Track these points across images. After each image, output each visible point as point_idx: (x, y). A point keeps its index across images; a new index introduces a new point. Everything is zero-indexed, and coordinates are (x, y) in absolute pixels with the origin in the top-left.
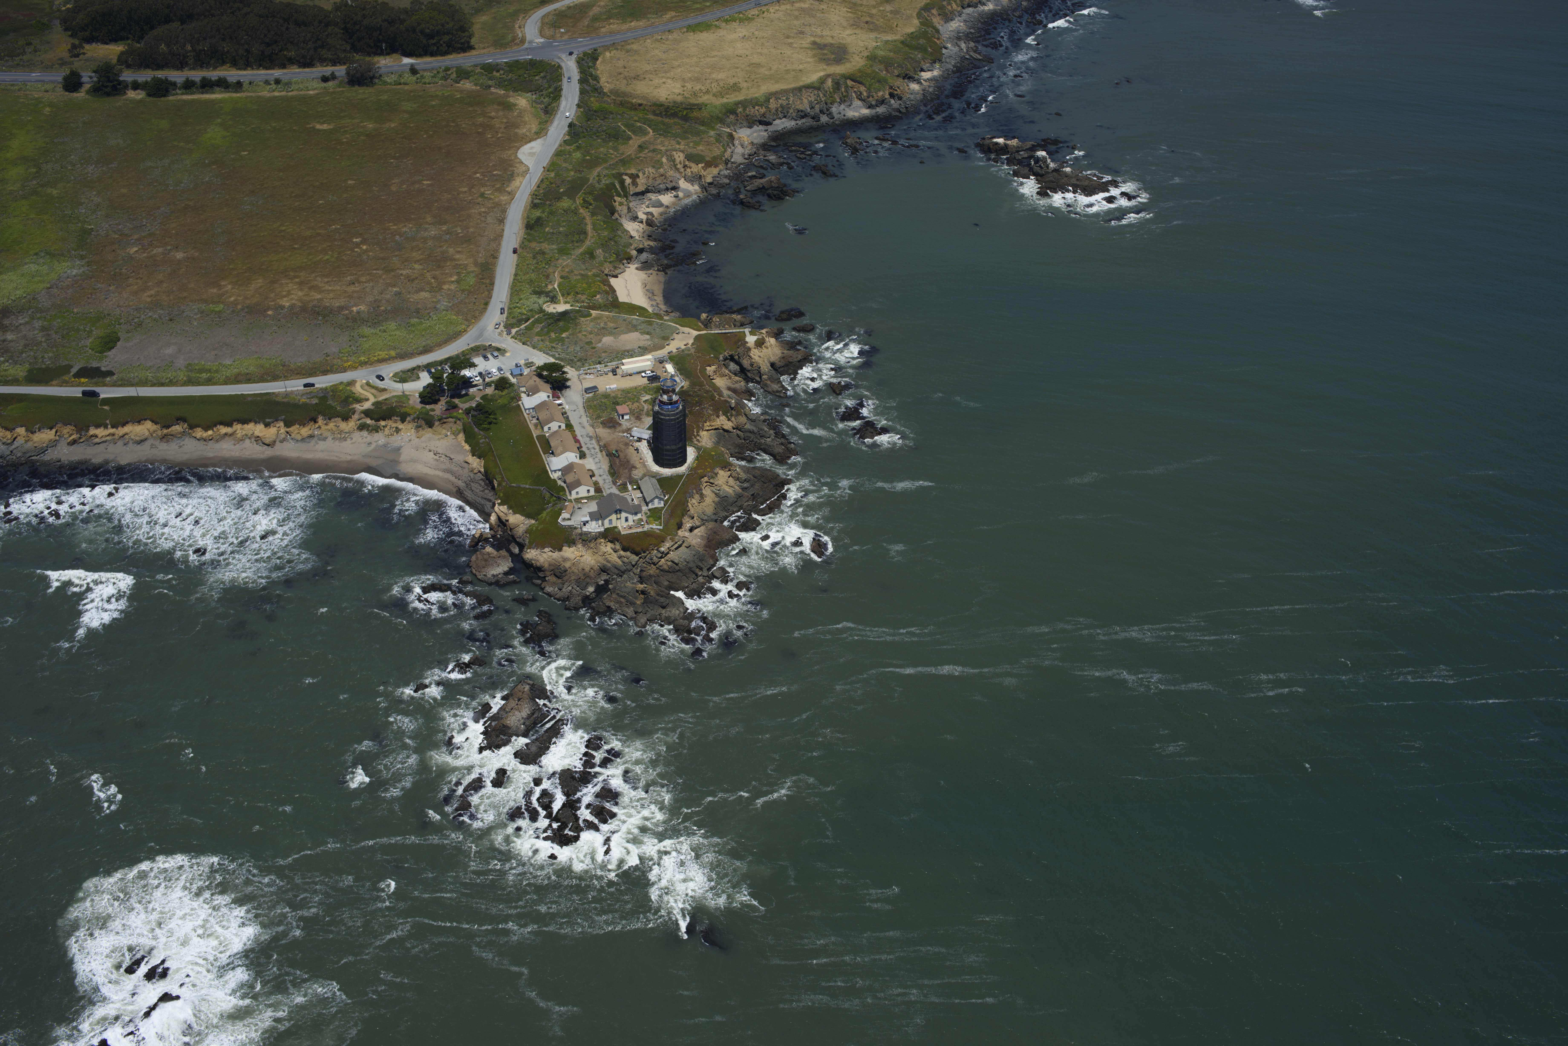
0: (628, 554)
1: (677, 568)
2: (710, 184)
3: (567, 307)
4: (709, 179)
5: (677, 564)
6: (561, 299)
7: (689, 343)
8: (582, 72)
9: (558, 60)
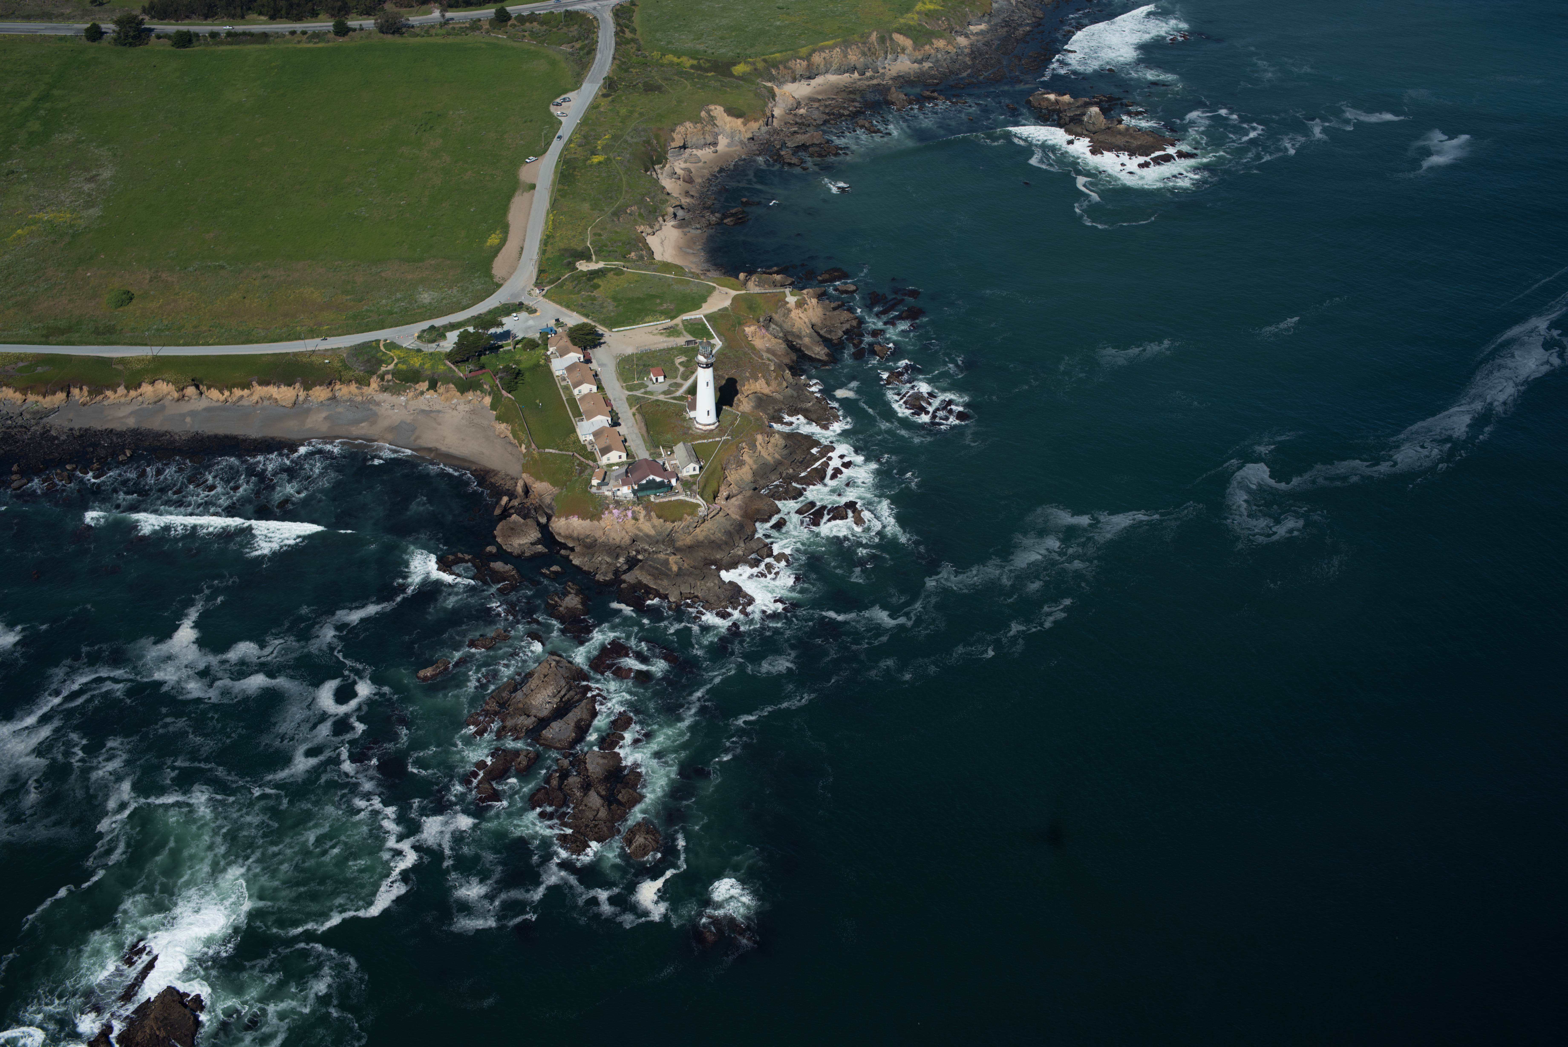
0: (661, 523)
1: (712, 539)
2: (749, 139)
3: (601, 265)
4: (749, 135)
5: (712, 535)
6: (594, 257)
7: (727, 303)
8: (618, 24)
9: (593, 12)
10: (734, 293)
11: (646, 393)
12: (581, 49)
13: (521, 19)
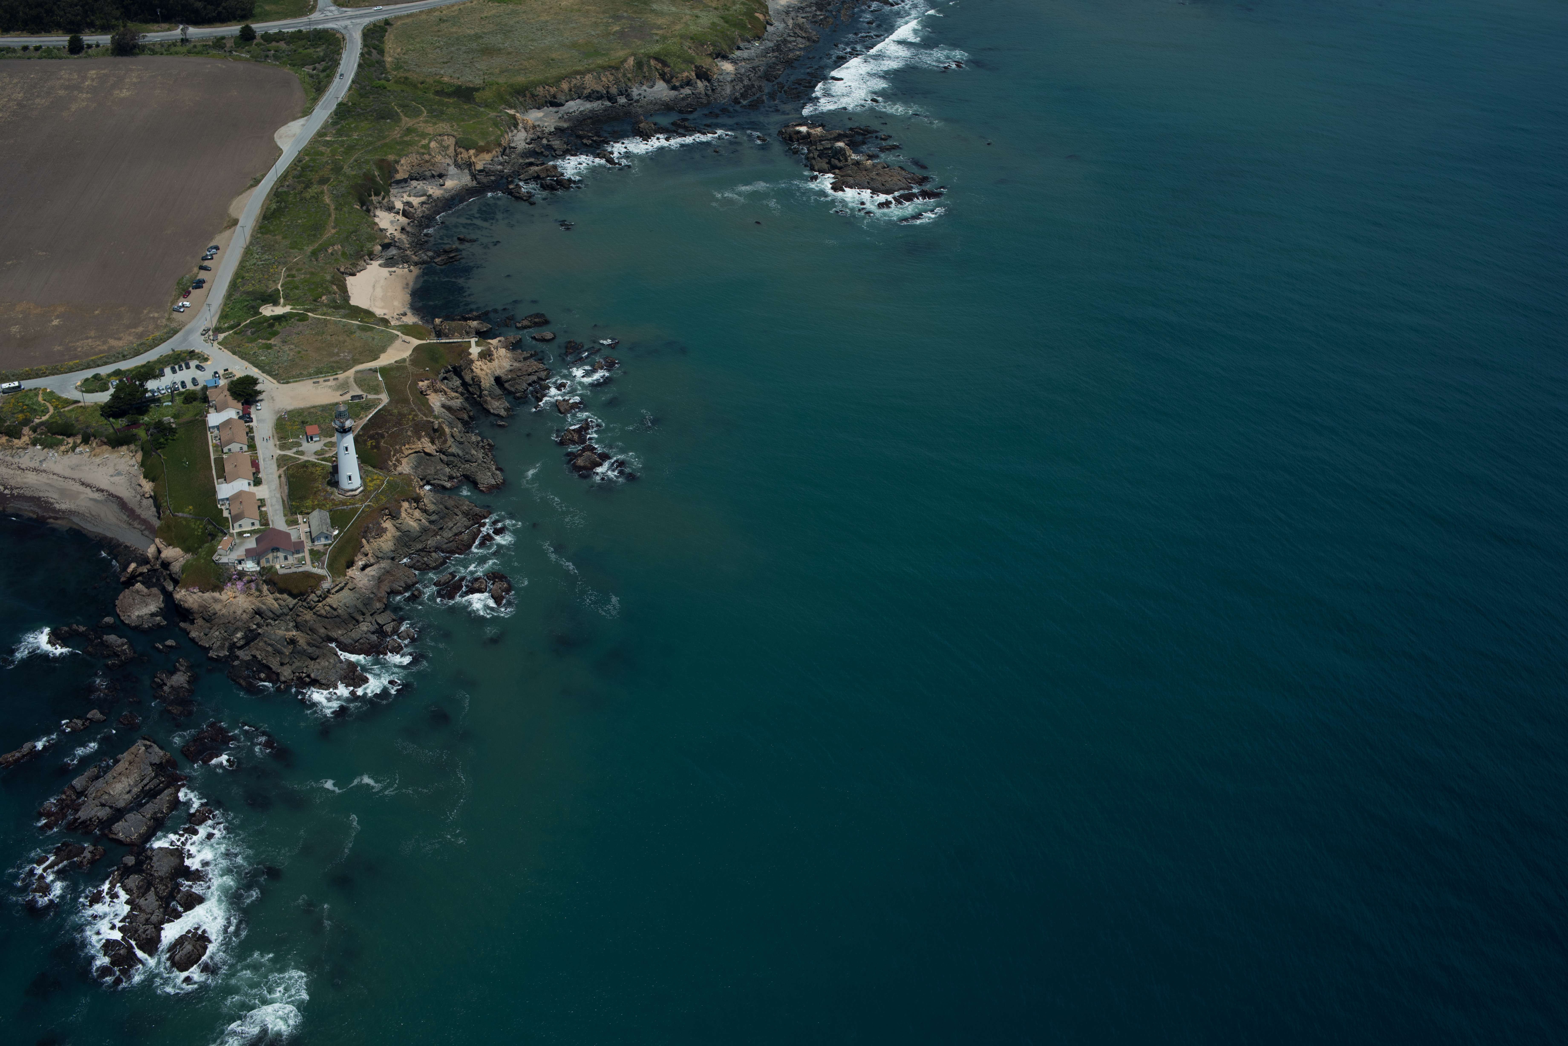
0: (285, 596)
1: (335, 613)
2: (480, 171)
3: (288, 309)
4: (479, 166)
5: (335, 610)
6: (282, 300)
7: (406, 354)
8: (365, 45)
9: (343, 32)
10: (416, 342)
11: (297, 452)
12: (323, 71)
13: (267, 38)
